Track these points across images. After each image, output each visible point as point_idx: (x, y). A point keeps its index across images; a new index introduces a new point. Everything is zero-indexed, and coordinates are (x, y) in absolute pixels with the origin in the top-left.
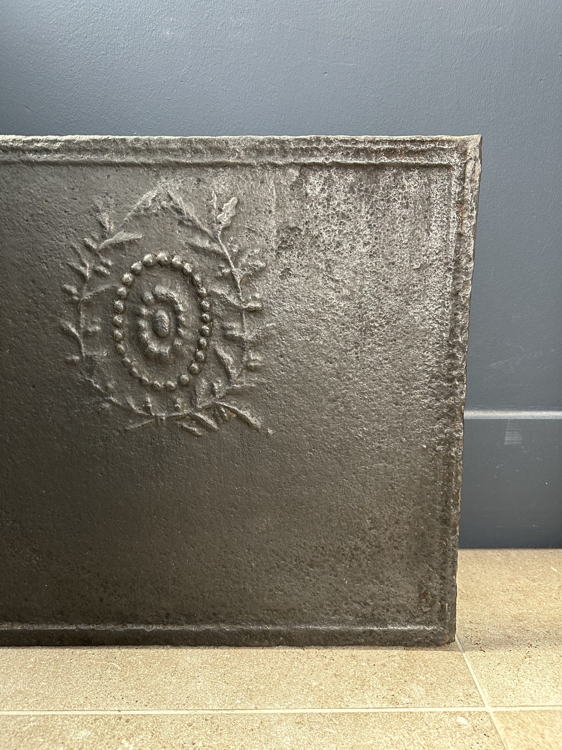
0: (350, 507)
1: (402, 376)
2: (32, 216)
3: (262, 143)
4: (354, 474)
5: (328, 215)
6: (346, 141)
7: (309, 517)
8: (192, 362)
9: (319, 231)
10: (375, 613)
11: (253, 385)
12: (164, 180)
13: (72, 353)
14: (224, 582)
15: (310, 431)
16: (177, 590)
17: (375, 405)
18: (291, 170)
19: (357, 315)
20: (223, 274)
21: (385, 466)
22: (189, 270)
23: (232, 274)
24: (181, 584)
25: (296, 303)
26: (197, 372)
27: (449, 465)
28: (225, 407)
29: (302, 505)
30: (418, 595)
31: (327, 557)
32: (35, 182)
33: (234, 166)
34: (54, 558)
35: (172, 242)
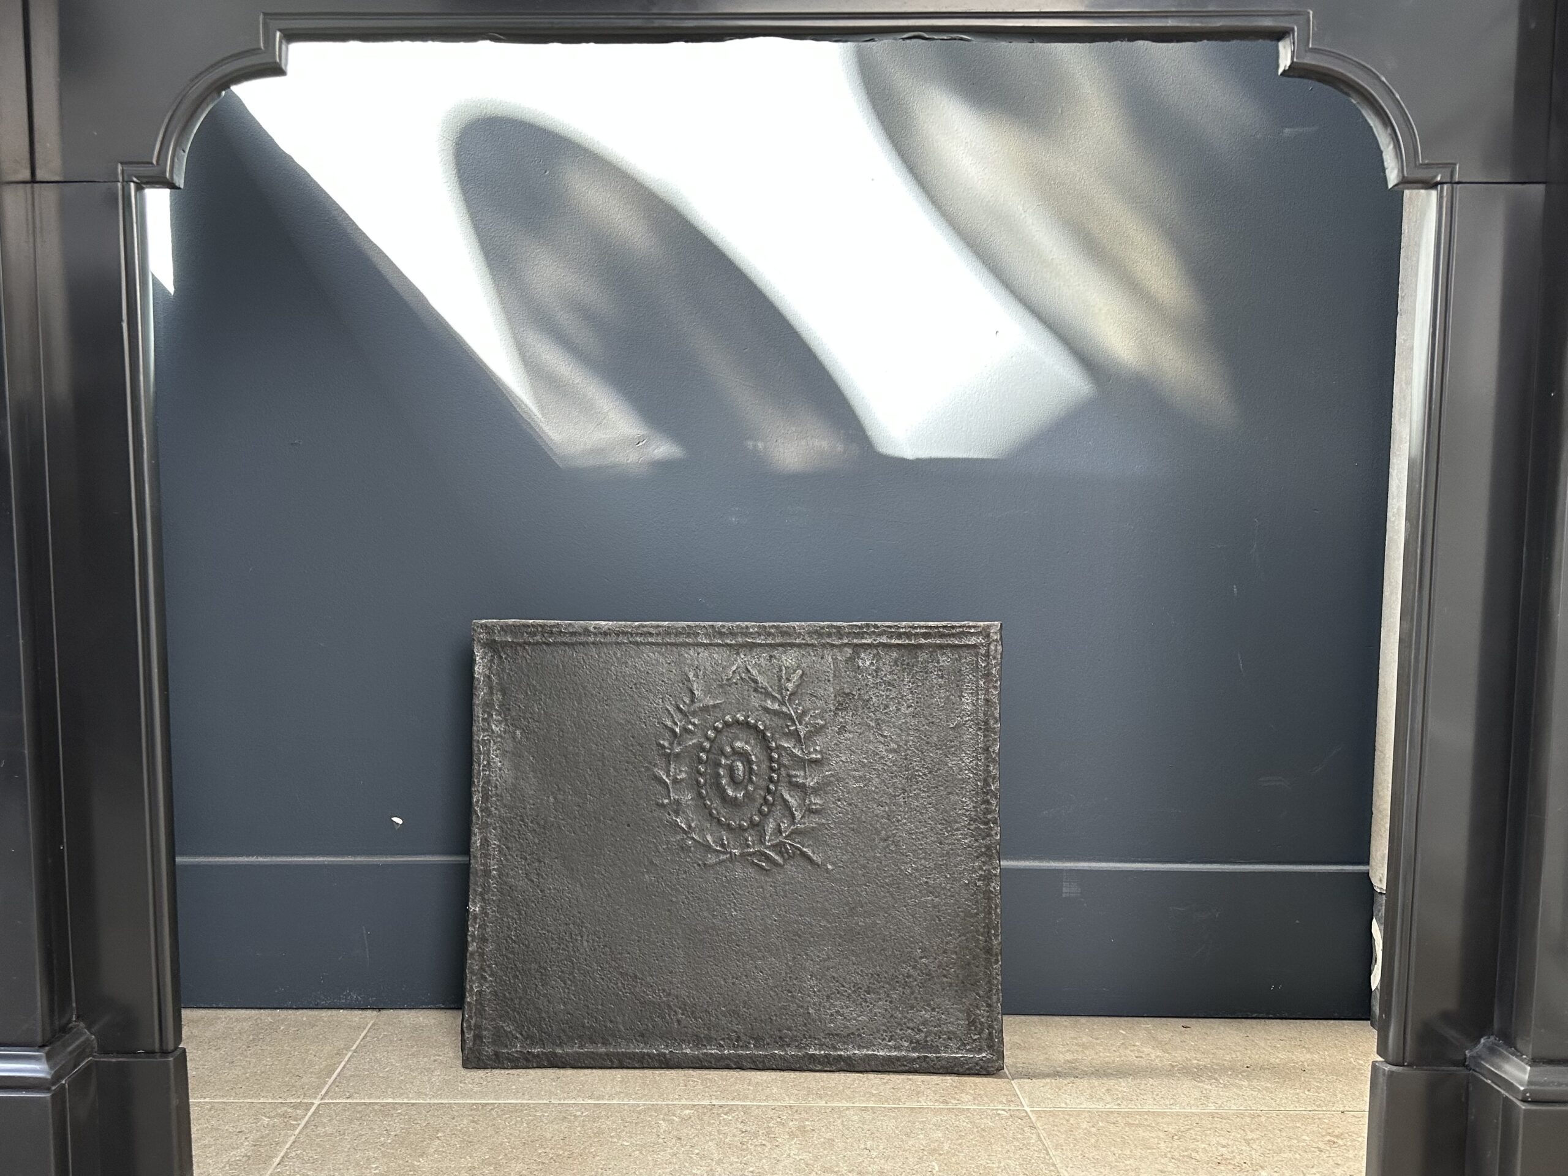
0: (902, 937)
1: (944, 819)
2: (635, 684)
3: (823, 628)
4: (905, 906)
5: (877, 683)
6: (890, 627)
7: (865, 946)
8: (762, 805)
9: (870, 696)
10: (928, 1039)
11: (814, 826)
12: (743, 656)
13: (662, 797)
14: (789, 1006)
15: (865, 867)
16: (747, 1013)
17: (921, 845)
18: (846, 649)
19: (903, 765)
20: (789, 730)
21: (933, 900)
22: (761, 727)
23: (797, 731)
24: (751, 1007)
25: (851, 755)
26: (767, 813)
27: (989, 899)
28: (790, 844)
29: (859, 934)
30: (967, 1023)
31: (882, 984)
32: (640, 658)
33: (799, 646)
34: (639, 981)
35: (748, 705)
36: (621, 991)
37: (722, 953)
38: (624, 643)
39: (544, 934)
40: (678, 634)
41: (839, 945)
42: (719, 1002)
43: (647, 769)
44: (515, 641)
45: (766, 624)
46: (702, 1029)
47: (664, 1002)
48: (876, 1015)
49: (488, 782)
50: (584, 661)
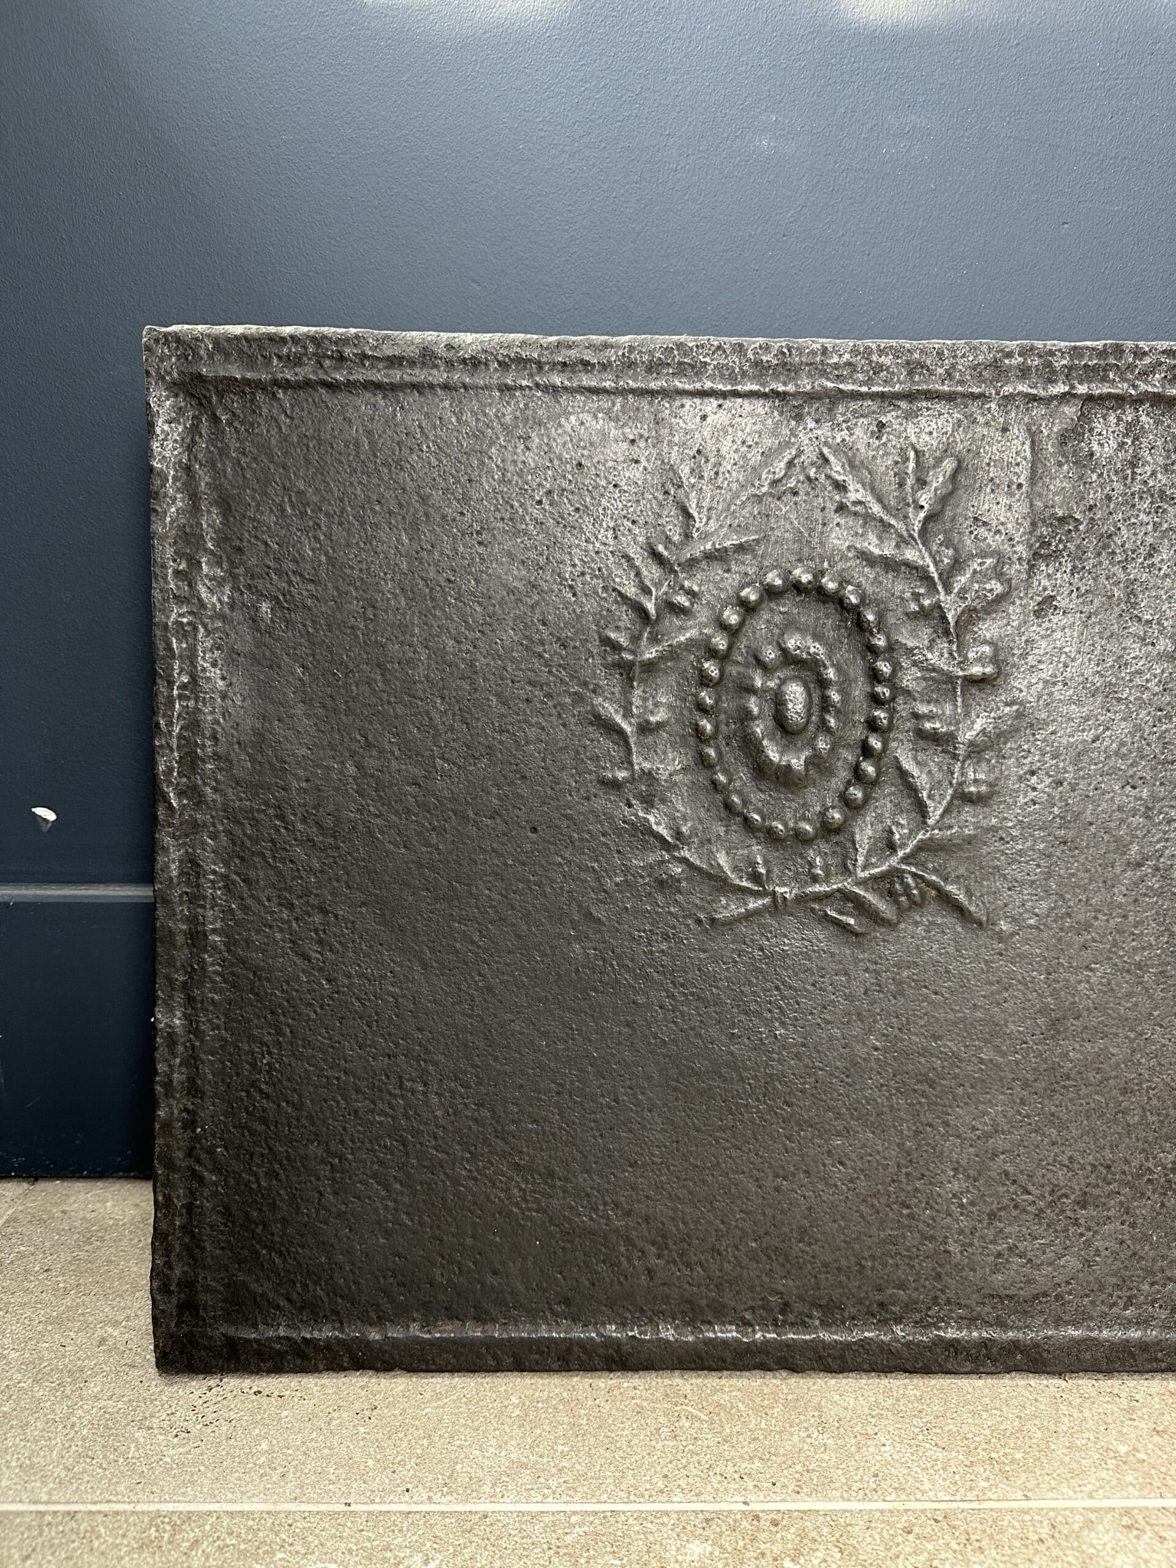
2: (549, 493)
5: (1133, 494)
7: (1081, 1105)
8: (849, 783)
9: (1115, 524)
11: (973, 832)
12: (811, 424)
13: (615, 764)
14: (904, 1237)
16: (807, 1253)
18: (1062, 407)
20: (922, 606)
22: (854, 600)
23: (940, 607)
24: (817, 1240)
26: (860, 802)
28: (914, 875)
29: (1068, 1078)
32: (560, 425)
33: (950, 397)
34: (558, 1183)
35: (822, 544)
36: (517, 1205)
37: (752, 1121)
38: (521, 388)
39: (338, 1079)
40: (654, 367)
41: (1023, 1102)
42: (741, 1229)
43: (578, 698)
44: (249, 375)
45: (871, 343)
46: (703, 1288)
47: (617, 1231)
48: (1098, 1253)
49: (193, 724)
50: (422, 432)
